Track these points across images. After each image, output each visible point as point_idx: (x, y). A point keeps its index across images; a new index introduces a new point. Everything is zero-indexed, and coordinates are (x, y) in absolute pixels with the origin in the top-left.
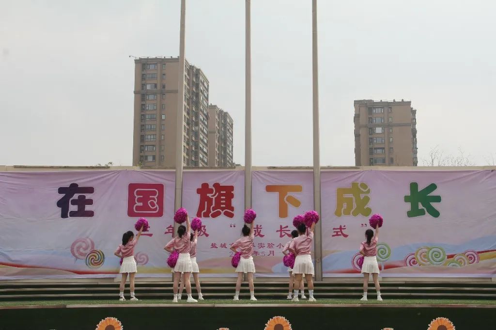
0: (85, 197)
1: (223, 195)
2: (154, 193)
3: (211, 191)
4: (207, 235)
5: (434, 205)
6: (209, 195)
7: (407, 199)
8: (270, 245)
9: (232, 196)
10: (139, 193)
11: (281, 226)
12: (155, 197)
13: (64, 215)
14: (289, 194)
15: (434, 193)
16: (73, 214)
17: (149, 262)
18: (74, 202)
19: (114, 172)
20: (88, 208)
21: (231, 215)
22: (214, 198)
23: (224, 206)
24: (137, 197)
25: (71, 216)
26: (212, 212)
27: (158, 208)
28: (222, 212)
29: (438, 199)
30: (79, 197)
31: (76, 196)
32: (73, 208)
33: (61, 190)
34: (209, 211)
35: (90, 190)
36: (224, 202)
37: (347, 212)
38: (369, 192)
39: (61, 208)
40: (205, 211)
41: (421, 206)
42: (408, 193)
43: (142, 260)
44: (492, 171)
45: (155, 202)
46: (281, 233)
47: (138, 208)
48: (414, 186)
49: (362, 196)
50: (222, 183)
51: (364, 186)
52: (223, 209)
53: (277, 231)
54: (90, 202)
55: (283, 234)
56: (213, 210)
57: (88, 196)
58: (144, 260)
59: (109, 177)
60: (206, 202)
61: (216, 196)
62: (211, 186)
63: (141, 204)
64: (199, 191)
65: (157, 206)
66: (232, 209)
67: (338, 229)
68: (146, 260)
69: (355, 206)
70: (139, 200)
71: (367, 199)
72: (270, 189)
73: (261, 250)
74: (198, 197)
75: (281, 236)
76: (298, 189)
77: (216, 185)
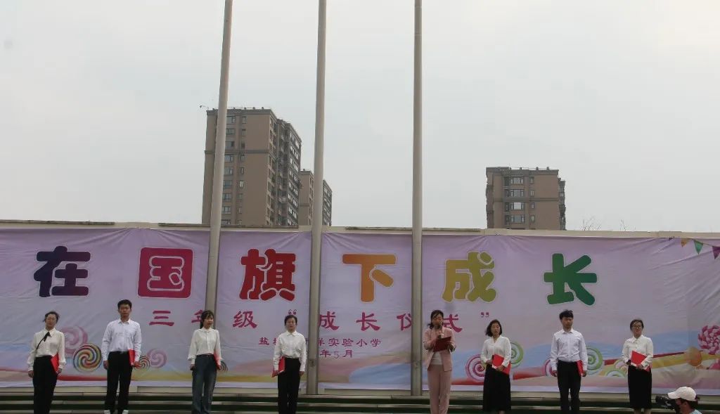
0: (76, 266)
1: (279, 267)
2: (178, 263)
3: (262, 261)
4: (254, 326)
5: (587, 286)
6: (259, 267)
7: (547, 277)
8: (347, 342)
9: (293, 269)
10: (155, 262)
11: (364, 314)
12: (180, 268)
13: (44, 293)
14: (377, 267)
15: (586, 270)
16: (58, 291)
17: (167, 364)
18: (59, 274)
19: (122, 231)
20: (80, 282)
21: (290, 297)
22: (266, 271)
23: (280, 283)
24: (153, 267)
25: (54, 294)
26: (263, 292)
27: (183, 285)
28: (278, 292)
29: (592, 278)
30: (68, 266)
31: (62, 265)
32: (58, 282)
33: (41, 256)
34: (257, 290)
35: (85, 257)
36: (281, 276)
37: (460, 296)
38: (492, 266)
39: (39, 282)
40: (252, 290)
41: (567, 288)
42: (549, 268)
43: (156, 361)
44: (670, 239)
45: (180, 276)
46: (363, 324)
47: (154, 284)
48: (558, 258)
49: (483, 272)
50: (279, 249)
51: (486, 257)
52: (278, 287)
53: (358, 321)
54: (84, 274)
55: (366, 325)
56: (264, 289)
57: (81, 265)
58: (160, 360)
59: (111, 238)
60: (254, 278)
61: (269, 269)
62: (262, 254)
63: (157, 278)
64: (244, 261)
65: (181, 281)
66: (292, 287)
67: (448, 319)
68: (163, 359)
69: (472, 286)
70: (156, 272)
71: (490, 277)
72: (348, 259)
73: (334, 348)
74: (242, 270)
75: (364, 328)
76: (390, 260)
77: (270, 253)
